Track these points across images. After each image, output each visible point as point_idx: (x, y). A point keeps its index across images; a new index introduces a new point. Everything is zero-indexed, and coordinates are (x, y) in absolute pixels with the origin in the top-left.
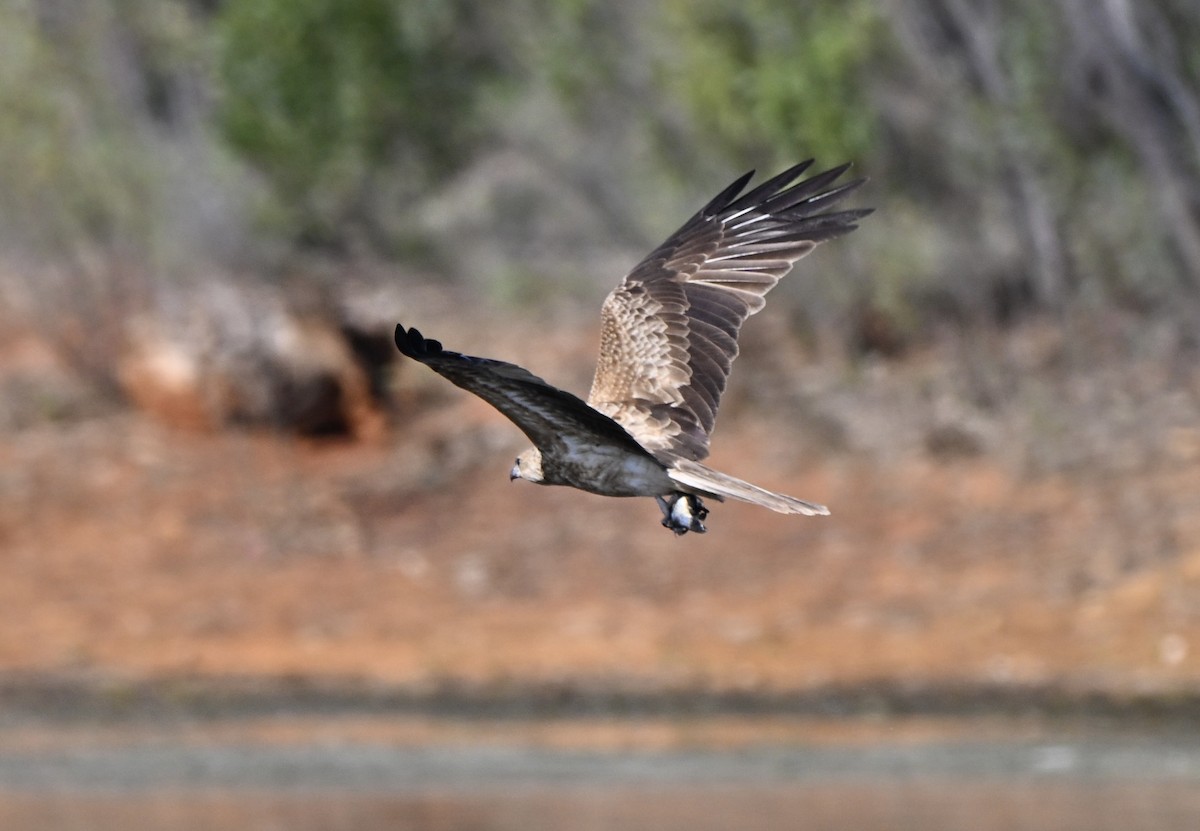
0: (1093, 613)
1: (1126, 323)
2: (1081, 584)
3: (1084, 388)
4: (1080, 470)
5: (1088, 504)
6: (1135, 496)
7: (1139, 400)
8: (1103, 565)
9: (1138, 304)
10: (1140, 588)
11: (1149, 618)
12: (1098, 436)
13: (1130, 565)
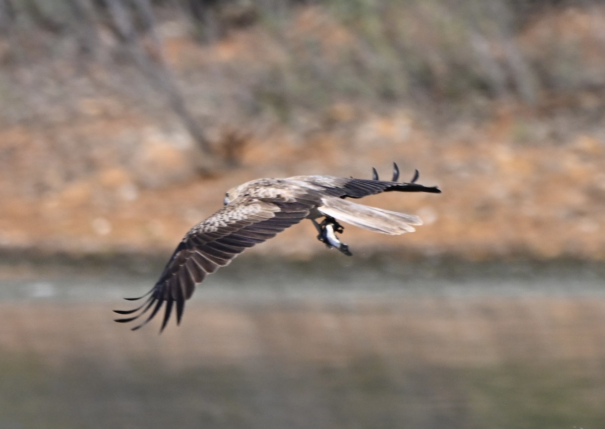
0: (52, 205)
1: (45, 38)
2: (42, 188)
3: (27, 75)
4: (32, 122)
5: (39, 143)
6: (66, 137)
7: (61, 82)
8: (52, 176)
9: (52, 27)
10: (77, 191)
11: (85, 208)
12: (39, 103)
13: (69, 177)
